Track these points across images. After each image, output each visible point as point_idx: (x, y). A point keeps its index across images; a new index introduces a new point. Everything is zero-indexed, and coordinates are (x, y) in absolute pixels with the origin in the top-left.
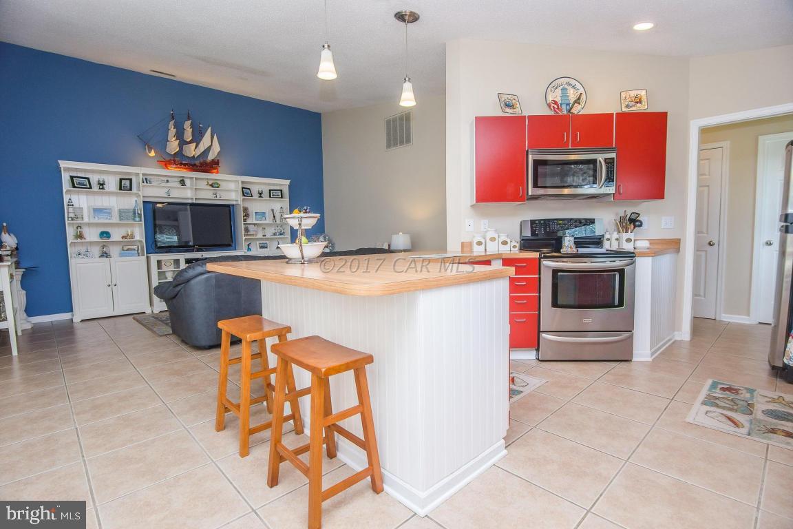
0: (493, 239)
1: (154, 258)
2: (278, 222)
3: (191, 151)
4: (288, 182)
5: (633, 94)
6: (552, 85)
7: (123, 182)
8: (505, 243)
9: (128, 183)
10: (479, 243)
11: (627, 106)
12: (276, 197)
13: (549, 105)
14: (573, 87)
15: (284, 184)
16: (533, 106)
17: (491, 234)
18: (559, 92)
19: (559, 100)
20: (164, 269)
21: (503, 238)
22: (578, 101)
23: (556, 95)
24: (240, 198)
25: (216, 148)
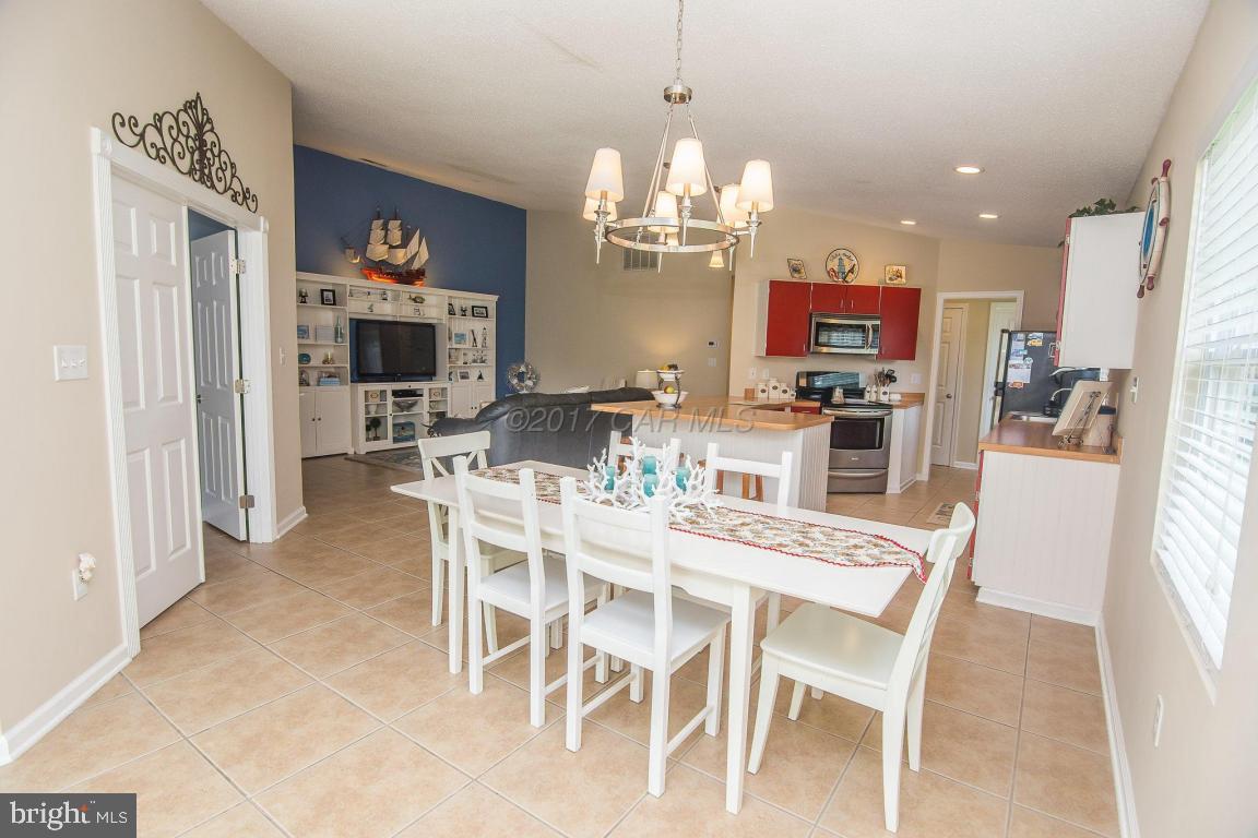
0: (775, 388)
1: (362, 388)
2: (479, 346)
3: (400, 257)
4: (495, 298)
5: (895, 268)
6: (831, 256)
7: (325, 293)
8: (785, 391)
9: (330, 295)
10: (763, 391)
11: (891, 279)
12: (480, 316)
13: (828, 272)
14: (849, 257)
15: (490, 301)
16: (817, 275)
17: (773, 383)
18: (836, 261)
19: (836, 268)
20: (371, 401)
21: (784, 387)
22: (851, 271)
23: (834, 264)
24: (445, 316)
25: (424, 255)
